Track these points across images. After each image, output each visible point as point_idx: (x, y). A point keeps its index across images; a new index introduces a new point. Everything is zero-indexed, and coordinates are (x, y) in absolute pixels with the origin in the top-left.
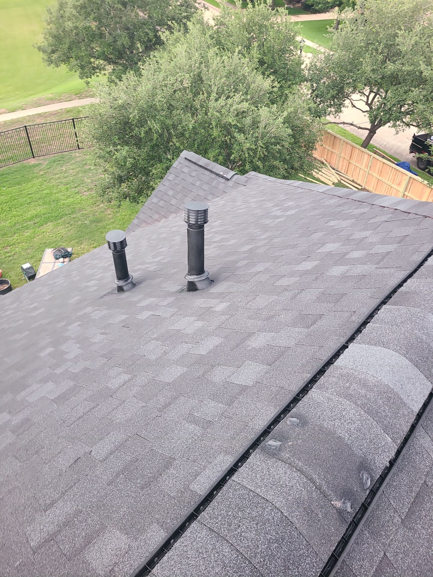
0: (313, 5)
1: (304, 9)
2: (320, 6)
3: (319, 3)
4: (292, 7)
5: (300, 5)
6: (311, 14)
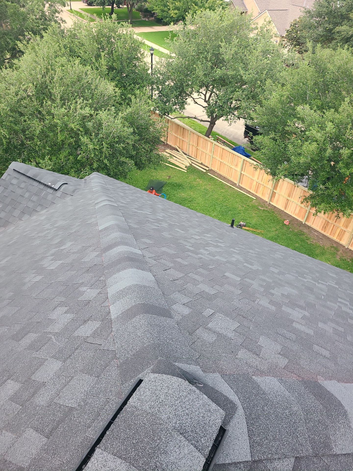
0: (162, 19)
1: (156, 22)
2: (167, 19)
4: (147, 20)
5: (153, 18)
6: (163, 25)
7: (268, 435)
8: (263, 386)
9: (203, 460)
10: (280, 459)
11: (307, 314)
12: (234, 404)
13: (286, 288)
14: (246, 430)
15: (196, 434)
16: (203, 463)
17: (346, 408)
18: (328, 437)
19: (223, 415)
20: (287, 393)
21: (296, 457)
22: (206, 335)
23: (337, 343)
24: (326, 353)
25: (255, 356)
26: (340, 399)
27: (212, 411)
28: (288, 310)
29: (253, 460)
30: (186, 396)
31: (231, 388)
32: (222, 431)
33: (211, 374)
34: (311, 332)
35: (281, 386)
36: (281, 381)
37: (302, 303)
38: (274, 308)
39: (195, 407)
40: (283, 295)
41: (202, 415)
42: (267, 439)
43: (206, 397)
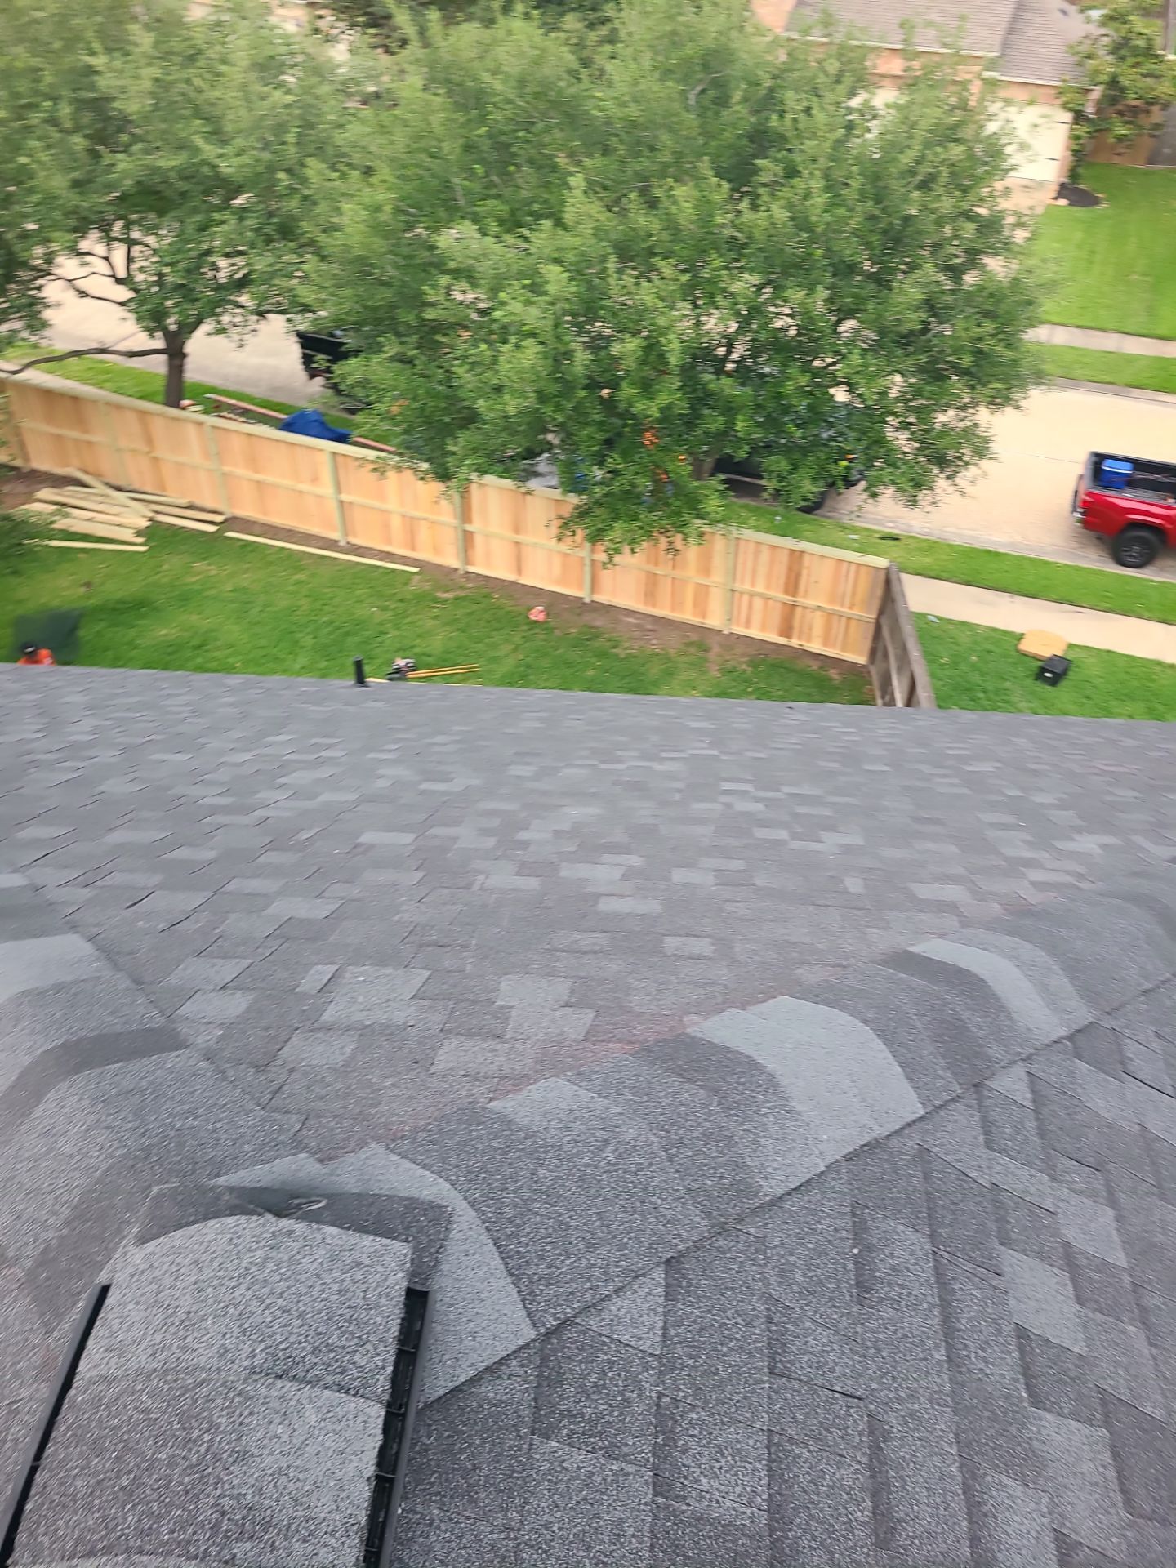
7: (571, 1243)
8: (523, 1118)
9: (376, 1413)
10: (620, 1289)
11: (635, 860)
12: (440, 1207)
13: (566, 810)
14: (496, 1262)
15: (331, 1351)
16: (380, 1421)
17: (770, 1067)
18: (739, 1166)
19: (405, 1255)
20: (601, 1102)
21: (668, 1261)
22: (320, 1048)
23: (729, 907)
24: (702, 946)
25: (491, 1044)
26: (749, 1051)
27: (367, 1262)
28: (582, 871)
29: (543, 1331)
30: (266, 1260)
31: (424, 1166)
32: (417, 1301)
33: (351, 1158)
34: (654, 906)
35: (582, 1092)
36: (579, 1077)
37: (619, 836)
38: (533, 883)
39: (303, 1277)
40: (557, 833)
41: (335, 1287)
42: (568, 1255)
43: (333, 1230)
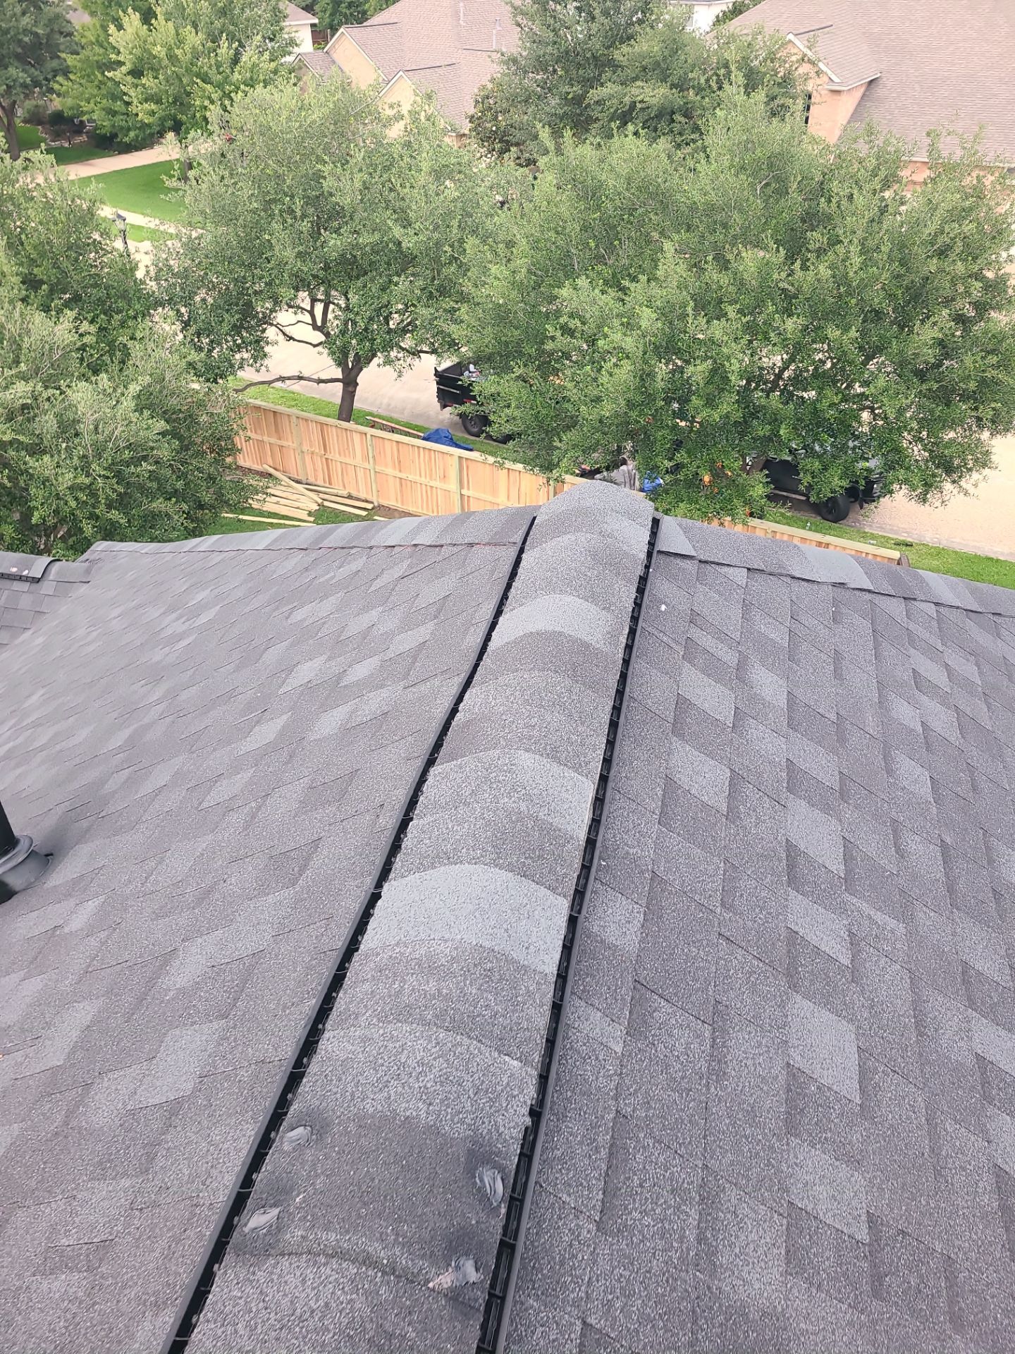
0: (114, 136)
1: (98, 146)
2: (132, 134)
3: (129, 129)
4: (66, 145)
5: (84, 138)
6: (119, 153)
